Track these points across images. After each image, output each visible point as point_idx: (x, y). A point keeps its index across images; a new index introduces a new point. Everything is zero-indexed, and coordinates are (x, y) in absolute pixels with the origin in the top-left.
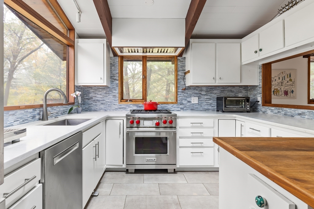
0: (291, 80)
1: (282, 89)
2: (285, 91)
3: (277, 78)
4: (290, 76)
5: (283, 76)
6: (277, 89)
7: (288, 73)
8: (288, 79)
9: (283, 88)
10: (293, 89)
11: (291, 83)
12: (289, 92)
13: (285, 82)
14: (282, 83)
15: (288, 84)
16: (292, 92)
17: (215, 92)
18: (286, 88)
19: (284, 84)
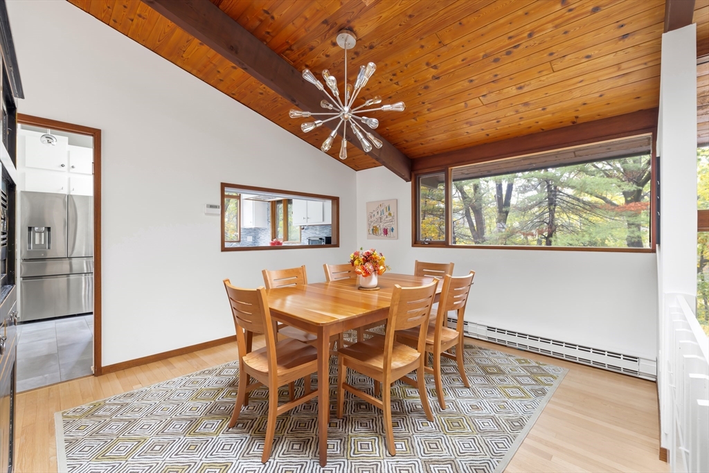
0: (390, 214)
1: (381, 227)
2: (384, 229)
3: (375, 213)
4: (389, 209)
5: (382, 209)
6: (376, 227)
7: (387, 205)
8: (387, 214)
9: (383, 226)
10: (393, 226)
11: (391, 218)
12: (388, 230)
13: (384, 217)
14: (381, 218)
15: (387, 219)
16: (392, 230)
17: (324, 231)
18: (386, 225)
19: (382, 220)
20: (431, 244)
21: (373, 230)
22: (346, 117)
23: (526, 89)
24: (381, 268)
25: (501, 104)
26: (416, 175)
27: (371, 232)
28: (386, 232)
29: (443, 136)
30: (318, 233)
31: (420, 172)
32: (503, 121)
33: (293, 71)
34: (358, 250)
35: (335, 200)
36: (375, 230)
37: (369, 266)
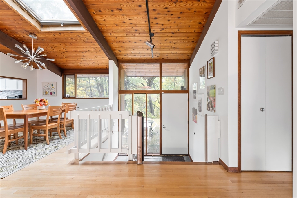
0: (53, 87)
1: (49, 92)
2: (51, 93)
3: (46, 86)
4: (53, 85)
5: (49, 85)
6: (47, 92)
7: (52, 84)
8: (52, 87)
9: (50, 91)
10: (54, 91)
11: (53, 89)
12: (52, 93)
13: (50, 88)
14: (49, 89)
16: (54, 93)
17: (18, 93)
18: (51, 91)
19: (50, 89)
20: (70, 98)
21: (45, 93)
22: (33, 59)
23: (92, 60)
24: (46, 103)
25: (87, 61)
26: (64, 75)
27: (44, 94)
28: (51, 94)
29: (73, 65)
30: (12, 93)
31: (65, 74)
32: (89, 65)
33: (6, 36)
34: (38, 98)
35: (25, 80)
36: (46, 93)
37: (42, 103)
